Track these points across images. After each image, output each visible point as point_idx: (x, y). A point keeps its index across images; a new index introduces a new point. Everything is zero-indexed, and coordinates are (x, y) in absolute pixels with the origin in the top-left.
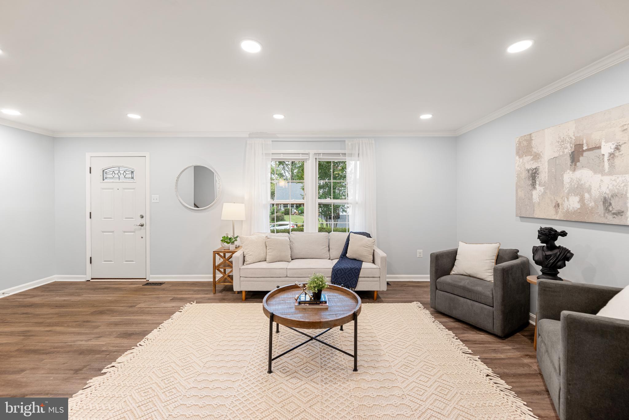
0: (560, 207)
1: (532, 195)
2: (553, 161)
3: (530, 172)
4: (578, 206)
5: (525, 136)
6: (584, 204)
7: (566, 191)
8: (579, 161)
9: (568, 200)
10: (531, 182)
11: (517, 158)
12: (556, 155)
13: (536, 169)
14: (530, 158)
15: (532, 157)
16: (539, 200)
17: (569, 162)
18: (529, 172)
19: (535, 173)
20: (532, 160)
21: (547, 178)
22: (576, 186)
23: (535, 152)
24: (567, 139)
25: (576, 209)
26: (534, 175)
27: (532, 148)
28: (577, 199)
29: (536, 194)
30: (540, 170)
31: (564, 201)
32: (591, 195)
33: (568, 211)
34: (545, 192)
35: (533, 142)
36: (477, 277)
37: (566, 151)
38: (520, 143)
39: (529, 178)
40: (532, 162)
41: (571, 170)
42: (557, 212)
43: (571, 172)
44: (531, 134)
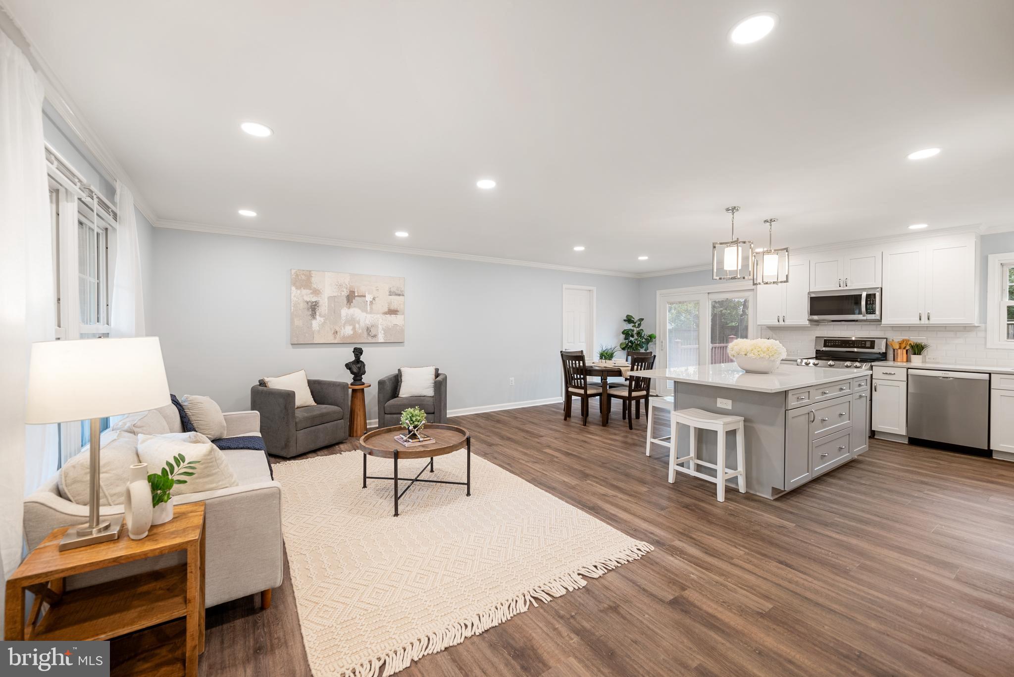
0: (338, 333)
1: (311, 324)
2: (331, 299)
3: (310, 304)
4: (351, 332)
5: (303, 270)
6: (355, 331)
7: (343, 322)
8: (352, 302)
9: (344, 329)
10: (310, 313)
11: (293, 288)
12: (335, 294)
13: (316, 302)
14: (309, 291)
15: (312, 291)
16: (319, 328)
17: (345, 302)
18: (308, 303)
19: (316, 305)
20: (312, 293)
21: (327, 311)
22: (350, 319)
23: (314, 288)
24: (344, 285)
25: (349, 335)
26: (313, 308)
27: (311, 283)
28: (351, 327)
29: (316, 324)
30: (320, 304)
31: (341, 329)
32: (360, 325)
33: (344, 337)
34: (325, 322)
35: (313, 279)
36: (305, 405)
37: (343, 293)
38: (297, 275)
39: (308, 309)
40: (311, 296)
41: (347, 308)
42: (335, 338)
43: (347, 309)
44: (310, 271)
